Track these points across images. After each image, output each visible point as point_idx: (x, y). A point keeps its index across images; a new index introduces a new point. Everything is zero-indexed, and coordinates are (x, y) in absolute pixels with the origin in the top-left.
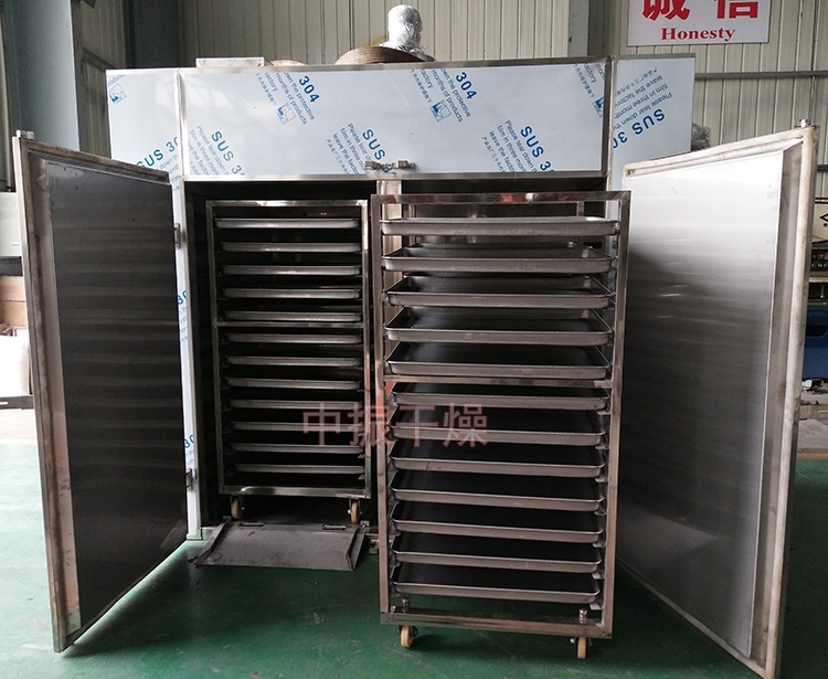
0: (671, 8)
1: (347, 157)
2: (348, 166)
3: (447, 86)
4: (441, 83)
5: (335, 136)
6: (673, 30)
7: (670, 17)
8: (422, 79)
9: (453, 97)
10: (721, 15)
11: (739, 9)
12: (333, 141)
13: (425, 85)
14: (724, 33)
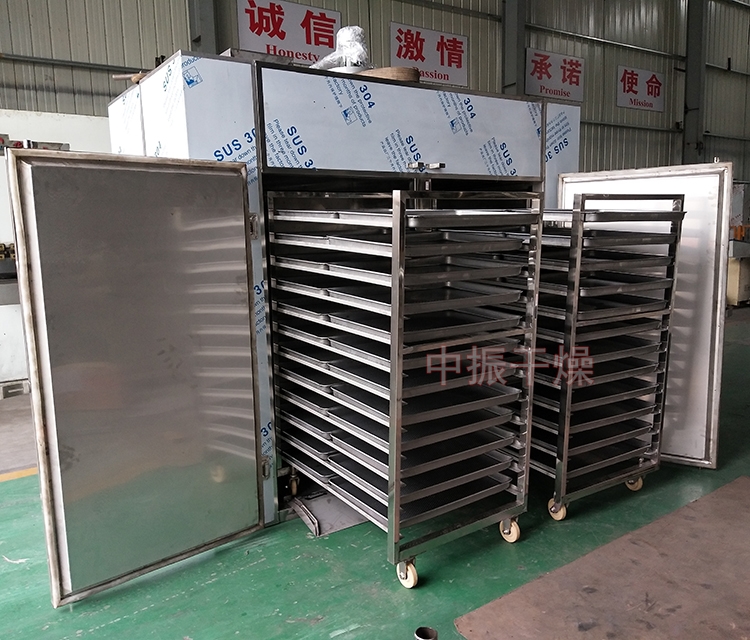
0: (272, 29)
1: (395, 157)
2: (395, 165)
3: (459, 107)
4: (455, 104)
5: (387, 140)
6: (275, 47)
7: (271, 35)
8: (444, 100)
9: (462, 116)
10: (309, 42)
11: (321, 39)
12: (385, 143)
13: (446, 105)
14: (312, 57)
